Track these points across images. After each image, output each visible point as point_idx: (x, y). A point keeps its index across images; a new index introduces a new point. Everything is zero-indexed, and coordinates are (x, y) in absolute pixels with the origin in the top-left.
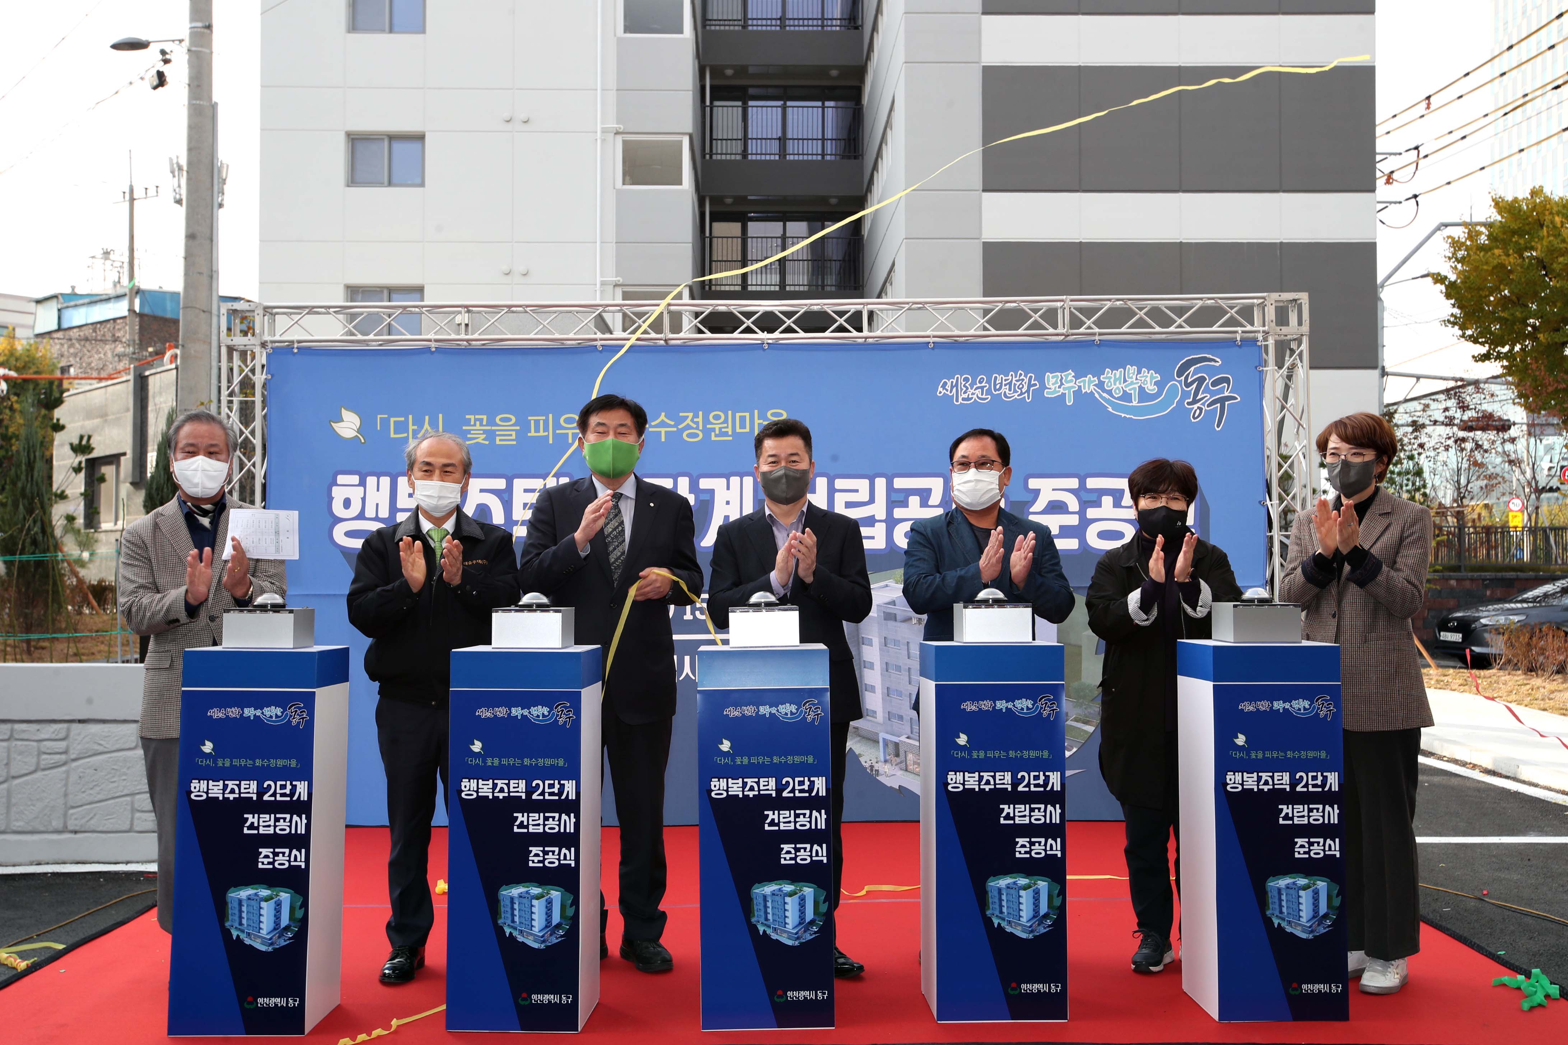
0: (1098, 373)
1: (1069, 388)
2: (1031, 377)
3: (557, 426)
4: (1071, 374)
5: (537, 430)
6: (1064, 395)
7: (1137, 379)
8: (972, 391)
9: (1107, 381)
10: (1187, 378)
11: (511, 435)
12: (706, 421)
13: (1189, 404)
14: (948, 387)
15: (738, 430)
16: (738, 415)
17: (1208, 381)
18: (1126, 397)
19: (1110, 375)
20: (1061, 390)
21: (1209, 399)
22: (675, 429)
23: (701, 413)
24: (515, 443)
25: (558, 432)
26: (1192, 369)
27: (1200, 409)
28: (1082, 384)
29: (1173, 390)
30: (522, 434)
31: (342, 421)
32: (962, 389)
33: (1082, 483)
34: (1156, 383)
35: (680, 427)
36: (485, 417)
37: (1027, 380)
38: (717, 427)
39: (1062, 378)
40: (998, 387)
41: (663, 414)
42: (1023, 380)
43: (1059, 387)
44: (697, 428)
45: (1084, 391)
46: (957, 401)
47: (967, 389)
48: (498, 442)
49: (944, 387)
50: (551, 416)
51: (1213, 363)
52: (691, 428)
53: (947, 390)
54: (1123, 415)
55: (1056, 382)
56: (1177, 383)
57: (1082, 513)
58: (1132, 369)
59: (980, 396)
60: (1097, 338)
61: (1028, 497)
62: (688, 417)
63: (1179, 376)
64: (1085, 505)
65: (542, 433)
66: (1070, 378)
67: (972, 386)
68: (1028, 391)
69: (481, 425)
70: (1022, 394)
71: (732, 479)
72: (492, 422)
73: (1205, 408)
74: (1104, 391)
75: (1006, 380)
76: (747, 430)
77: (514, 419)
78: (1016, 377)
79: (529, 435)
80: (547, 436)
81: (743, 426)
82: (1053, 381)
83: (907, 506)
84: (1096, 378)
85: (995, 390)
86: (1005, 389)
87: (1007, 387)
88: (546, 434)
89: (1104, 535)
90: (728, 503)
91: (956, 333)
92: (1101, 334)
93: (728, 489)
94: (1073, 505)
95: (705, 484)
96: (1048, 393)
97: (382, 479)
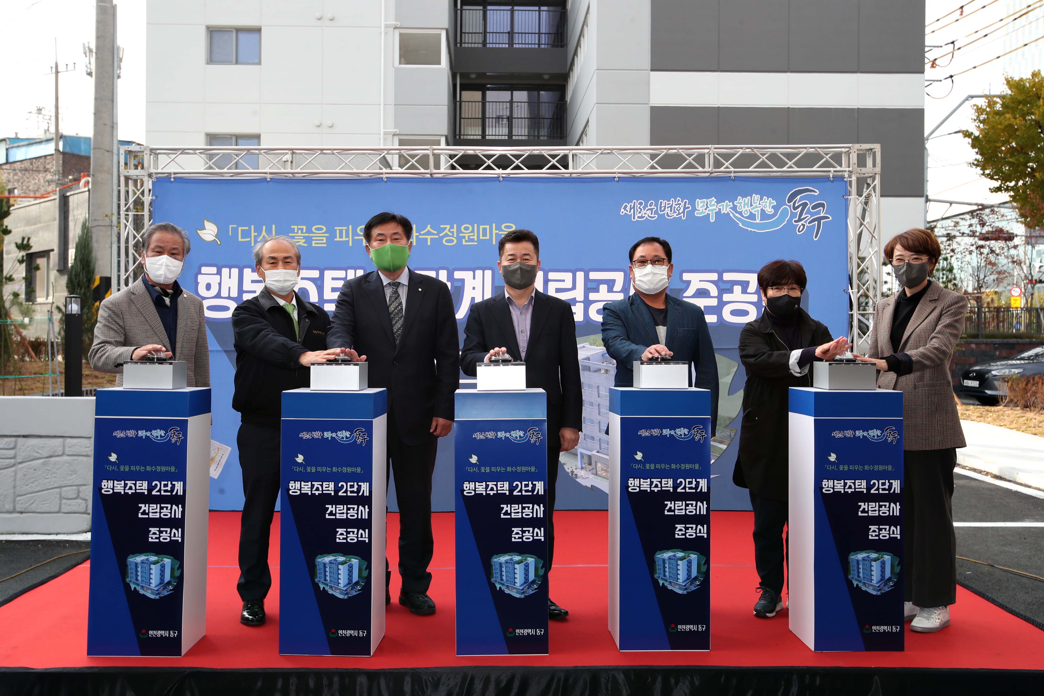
0: (733, 200)
1: (712, 210)
2: (686, 202)
3: (355, 233)
4: (713, 200)
5: (341, 236)
6: (708, 215)
7: (759, 204)
8: (645, 212)
9: (739, 205)
10: (794, 204)
11: (323, 240)
12: (459, 231)
13: (795, 221)
14: (628, 209)
15: (481, 238)
16: (481, 227)
17: (810, 206)
18: (752, 216)
19: (741, 201)
20: (707, 212)
21: (809, 218)
22: (437, 237)
23: (455, 225)
24: (325, 245)
25: (355, 238)
26: (799, 197)
27: (804, 225)
28: (721, 207)
29: (785, 211)
30: (330, 239)
31: (204, 229)
32: (637, 210)
33: (720, 277)
34: (773, 207)
35: (441, 235)
36: (304, 227)
37: (683, 204)
38: (467, 235)
39: (707, 203)
40: (662, 209)
41: (429, 226)
42: (680, 204)
43: (706, 209)
44: (453, 236)
45: (722, 212)
46: (634, 218)
47: (641, 210)
48: (314, 245)
49: (625, 208)
50: (350, 227)
51: (813, 193)
52: (448, 236)
53: (627, 211)
54: (750, 229)
55: (703, 206)
56: (788, 207)
57: (720, 297)
58: (756, 197)
59: (650, 215)
60: (732, 175)
61: (683, 286)
62: (446, 228)
63: (789, 202)
64: (722, 291)
65: (344, 239)
66: (713, 203)
67: (644, 208)
68: (683, 212)
69: (302, 233)
70: (679, 214)
71: (477, 272)
72: (309, 231)
73: (807, 225)
74: (737, 212)
75: (668, 204)
76: (488, 237)
77: (325, 229)
78: (675, 202)
79: (335, 240)
80: (348, 241)
81: (485, 235)
82: (701, 205)
83: (598, 292)
84: (731, 203)
85: (661, 211)
86: (668, 210)
87: (669, 209)
88: (347, 239)
89: (735, 313)
90: (474, 288)
91: (634, 170)
92: (735, 172)
93: (474, 278)
94: (714, 292)
95: (458, 275)
96: (698, 213)
97: (233, 270)
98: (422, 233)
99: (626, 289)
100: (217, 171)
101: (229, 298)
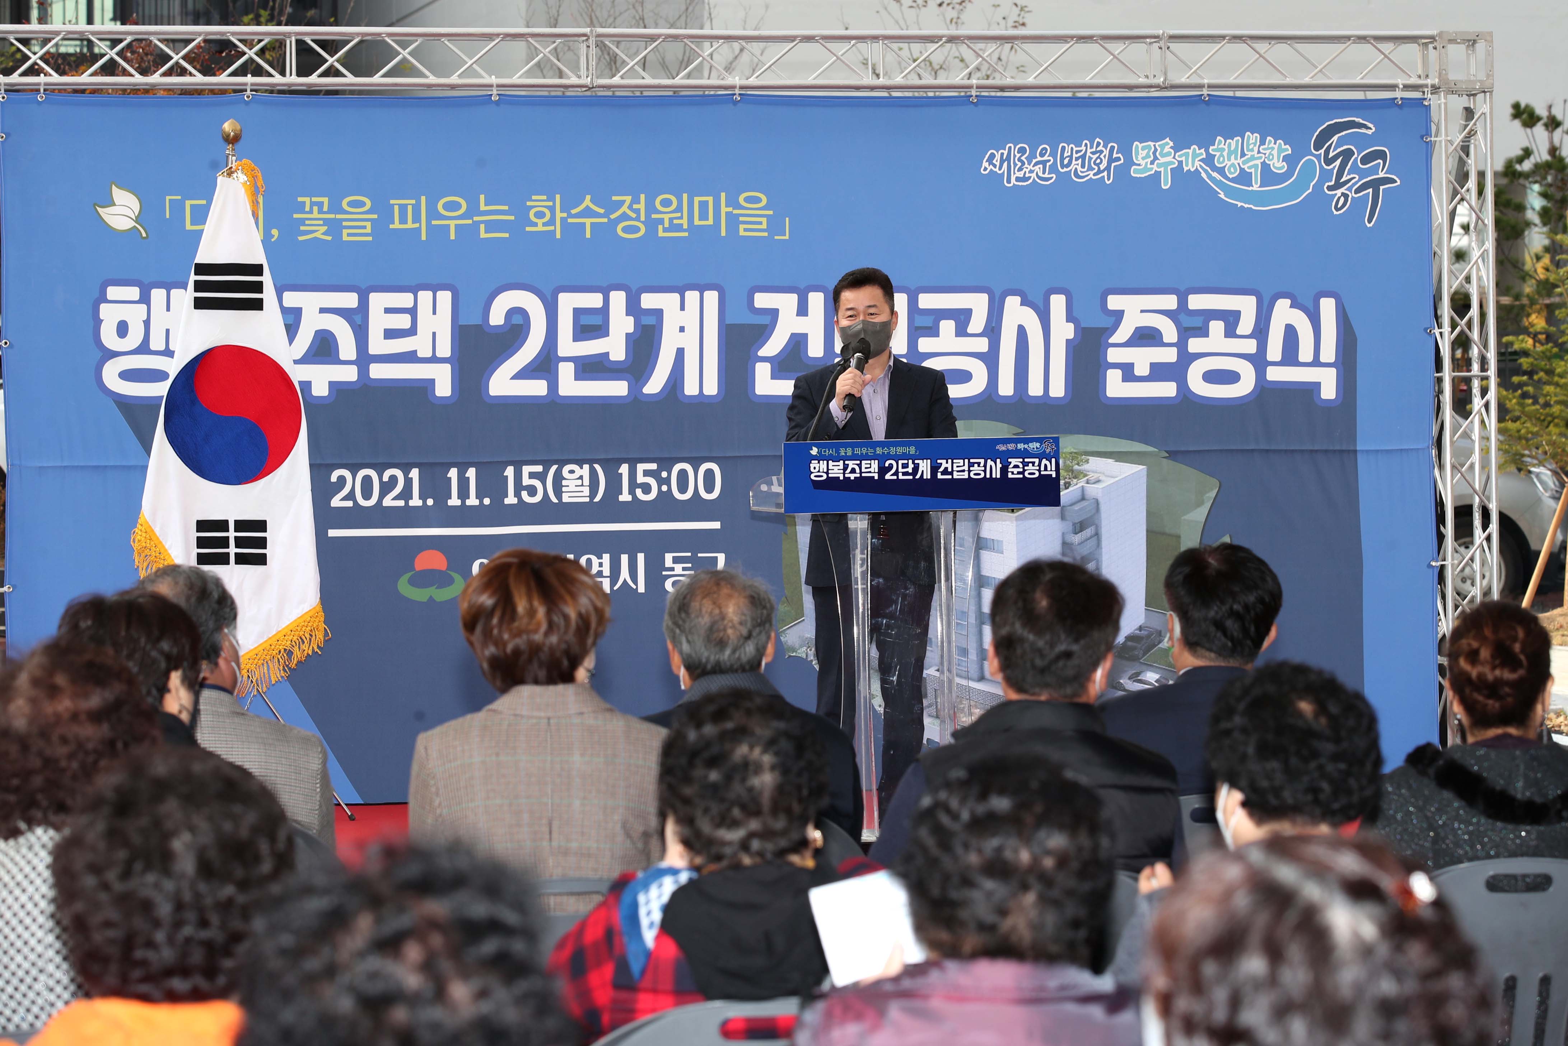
0: (1206, 143)
1: (1165, 165)
2: (1112, 148)
3: (433, 213)
4: (1168, 143)
5: (403, 220)
6: (1158, 174)
7: (1259, 152)
8: (1030, 167)
9: (1218, 154)
10: (1327, 152)
11: (364, 227)
12: (651, 208)
13: (1329, 188)
14: (997, 161)
15: (697, 222)
16: (697, 200)
17: (1357, 156)
18: (1244, 177)
19: (1222, 146)
20: (1155, 167)
21: (1357, 180)
22: (605, 220)
23: (643, 197)
24: (370, 239)
25: (434, 222)
26: (1335, 138)
27: (1346, 196)
28: (1183, 159)
29: (1309, 167)
30: (380, 227)
31: (112, 203)
32: (1015, 165)
33: (1183, 302)
34: (1285, 159)
35: (613, 216)
36: (325, 200)
37: (1106, 152)
38: (666, 217)
39: (1156, 150)
40: (1066, 161)
41: (588, 197)
42: (1102, 152)
43: (1152, 163)
44: (638, 219)
45: (1186, 169)
46: (1009, 181)
47: (1023, 163)
48: (345, 238)
49: (990, 160)
50: (423, 198)
51: (1363, 131)
52: (628, 218)
53: (995, 166)
54: (1240, 204)
55: (1147, 156)
56: (1315, 157)
57: (1181, 345)
58: (1253, 138)
59: (1041, 174)
60: (1205, 92)
61: (1105, 322)
62: (624, 201)
63: (1316, 149)
64: (1186, 333)
65: (410, 225)
66: (1167, 149)
67: (1030, 160)
68: (1108, 168)
69: (320, 211)
70: (1099, 172)
71: (689, 294)
72: (336, 208)
73: (1352, 195)
74: (1214, 169)
75: (1077, 152)
76: (710, 222)
77: (368, 204)
78: (1091, 147)
79: (391, 226)
80: (419, 230)
81: (704, 216)
82: (1143, 153)
83: (937, 335)
84: (1202, 151)
85: (1063, 166)
86: (1076, 165)
87: (1080, 161)
88: (417, 225)
89: (1212, 377)
90: (682, 329)
91: (1009, 81)
92: (1210, 86)
93: (682, 308)
94: (1170, 333)
95: (649, 301)
96: (1135, 171)
97: (174, 292)
98: (574, 212)
99: (993, 329)
100: (138, 79)
101: (168, 353)
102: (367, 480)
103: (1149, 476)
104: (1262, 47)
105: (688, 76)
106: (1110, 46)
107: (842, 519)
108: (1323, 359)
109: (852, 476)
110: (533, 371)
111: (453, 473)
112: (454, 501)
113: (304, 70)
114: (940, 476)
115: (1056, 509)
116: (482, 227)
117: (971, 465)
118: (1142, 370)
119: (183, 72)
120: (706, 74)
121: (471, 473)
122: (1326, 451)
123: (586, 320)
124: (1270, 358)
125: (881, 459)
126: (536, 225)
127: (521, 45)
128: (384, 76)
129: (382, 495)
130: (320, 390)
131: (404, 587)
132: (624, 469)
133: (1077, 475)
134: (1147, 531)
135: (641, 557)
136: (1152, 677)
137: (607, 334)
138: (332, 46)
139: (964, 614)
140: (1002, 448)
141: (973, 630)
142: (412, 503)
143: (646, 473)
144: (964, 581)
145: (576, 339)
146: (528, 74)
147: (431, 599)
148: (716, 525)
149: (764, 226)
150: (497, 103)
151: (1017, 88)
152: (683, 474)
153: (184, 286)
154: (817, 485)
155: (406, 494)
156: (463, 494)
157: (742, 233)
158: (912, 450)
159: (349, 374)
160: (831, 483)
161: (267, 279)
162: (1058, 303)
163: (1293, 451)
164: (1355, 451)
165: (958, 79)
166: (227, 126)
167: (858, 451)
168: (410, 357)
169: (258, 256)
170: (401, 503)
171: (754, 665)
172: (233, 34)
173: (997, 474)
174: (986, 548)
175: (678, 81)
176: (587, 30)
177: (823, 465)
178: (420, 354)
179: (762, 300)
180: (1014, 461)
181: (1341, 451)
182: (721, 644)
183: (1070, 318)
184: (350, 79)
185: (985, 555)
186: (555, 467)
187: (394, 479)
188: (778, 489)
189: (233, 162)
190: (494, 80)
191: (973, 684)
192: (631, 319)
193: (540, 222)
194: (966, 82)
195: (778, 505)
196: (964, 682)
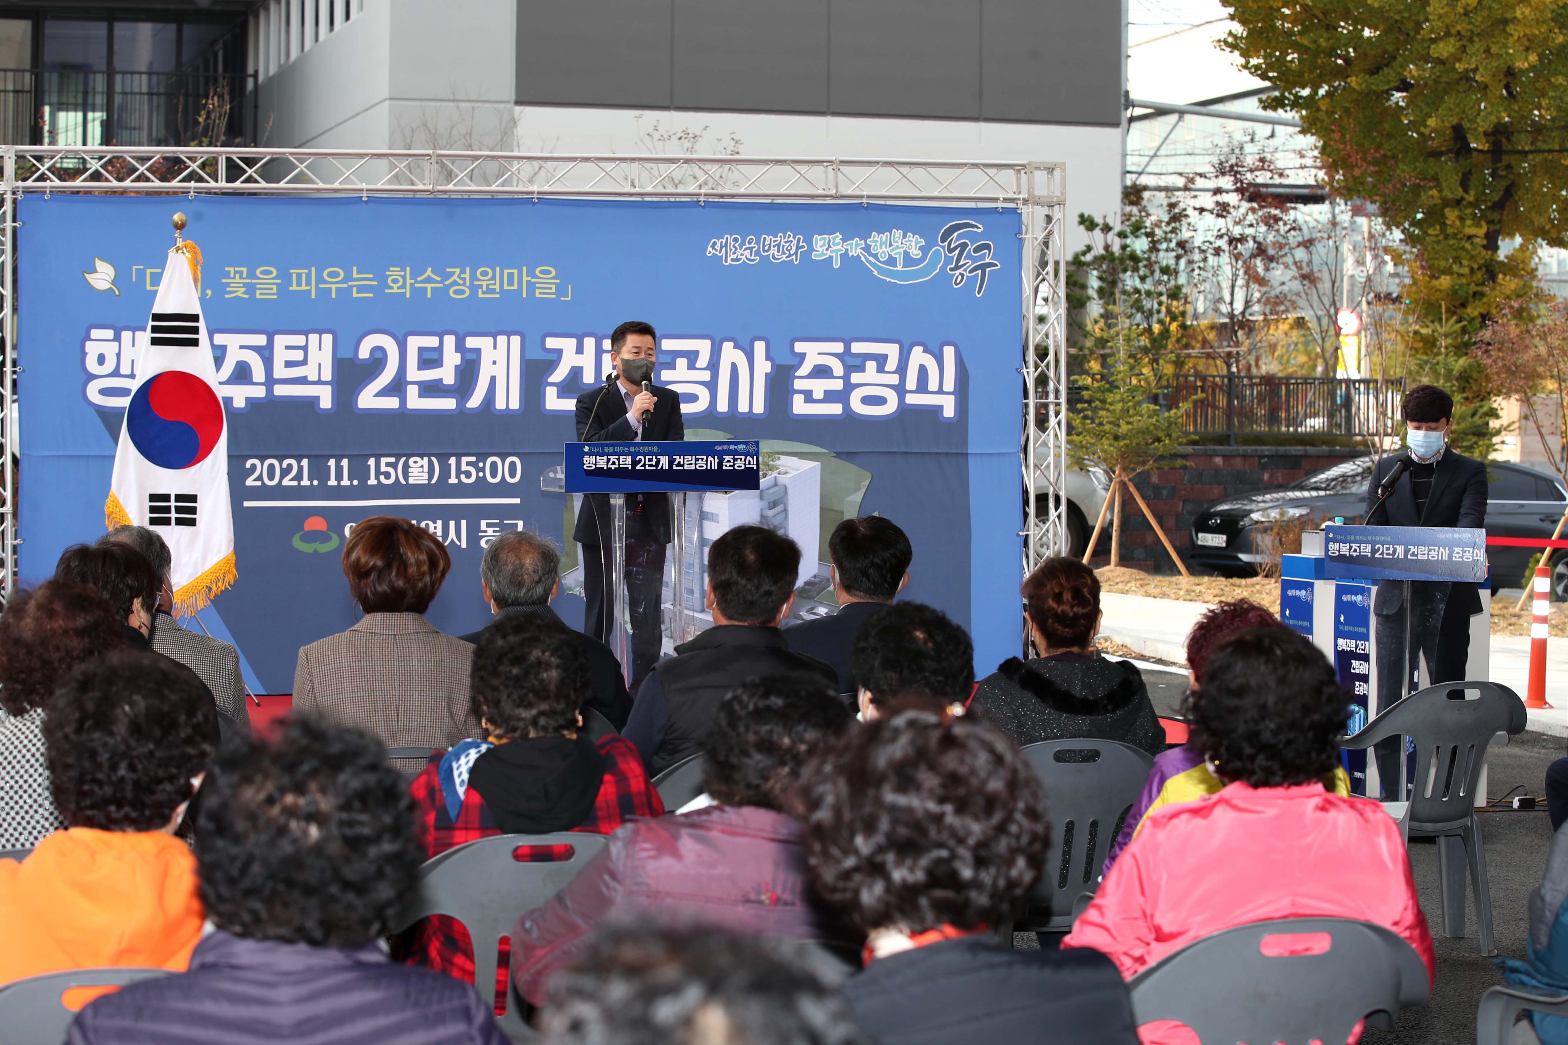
0: (865, 237)
1: (836, 251)
2: (799, 239)
3: (320, 280)
4: (838, 236)
5: (299, 284)
6: (831, 257)
7: (902, 243)
8: (741, 252)
9: (873, 244)
10: (950, 244)
11: (272, 289)
12: (473, 277)
13: (951, 269)
14: (718, 247)
15: (506, 287)
16: (506, 272)
17: (971, 248)
18: (892, 261)
19: (876, 238)
20: (829, 253)
21: (970, 265)
22: (441, 285)
23: (468, 269)
24: (276, 297)
25: (321, 286)
26: (955, 234)
27: (962, 275)
28: (849, 247)
29: (937, 255)
30: (283, 289)
31: (95, 271)
32: (731, 250)
33: (847, 348)
34: (920, 248)
35: (447, 283)
36: (245, 270)
37: (795, 242)
38: (484, 284)
39: (830, 241)
40: (766, 248)
41: (429, 269)
42: (791, 241)
43: (827, 250)
44: (464, 285)
45: (850, 254)
46: (726, 261)
47: (736, 249)
48: (258, 296)
49: (713, 247)
50: (313, 269)
51: (975, 230)
52: (457, 284)
53: (716, 250)
54: (888, 280)
55: (824, 245)
56: (941, 248)
57: (846, 378)
58: (897, 233)
59: (748, 257)
60: (865, 201)
61: (794, 361)
62: (455, 272)
63: (942, 242)
64: (849, 369)
65: (304, 287)
66: (837, 240)
67: (741, 246)
68: (796, 253)
69: (241, 278)
70: (790, 255)
71: (499, 338)
72: (252, 275)
73: (966, 274)
74: (870, 254)
75: (774, 241)
76: (515, 287)
77: (275, 272)
78: (784, 238)
79: (291, 288)
80: (310, 291)
81: (511, 283)
82: (820, 243)
83: (674, 368)
84: (862, 242)
85: (764, 251)
86: (774, 250)
87: (776, 248)
88: (309, 288)
89: (867, 400)
90: (494, 363)
91: (727, 191)
92: (868, 197)
93: (495, 348)
94: (838, 368)
95: (471, 342)
96: (816, 256)
97: (138, 333)
98: (419, 279)
99: (714, 365)
100: (115, 183)
101: (132, 376)
102: (271, 468)
103: (823, 469)
104: (905, 170)
105: (503, 184)
106: (799, 167)
107: (607, 497)
108: (945, 389)
109: (613, 467)
110: (390, 390)
111: (332, 463)
112: (333, 482)
113: (230, 179)
114: (675, 468)
115: (756, 492)
116: (355, 289)
117: (697, 460)
118: (818, 395)
119: (148, 180)
120: (515, 183)
121: (345, 462)
122: (947, 454)
123: (427, 356)
124: (908, 388)
125: (634, 455)
126: (392, 288)
127: (384, 162)
128: (288, 183)
129: (282, 477)
130: (239, 403)
131: (297, 543)
132: (453, 461)
133: (772, 468)
134: (821, 508)
135: (464, 523)
136: (822, 611)
137: (441, 365)
138: (250, 162)
139: (691, 566)
140: (719, 448)
141: (697, 577)
142: (302, 483)
143: (468, 464)
144: (691, 542)
145: (420, 368)
146: (389, 182)
147: (315, 551)
148: (517, 501)
149: (553, 291)
150: (366, 202)
151: (733, 196)
152: (494, 465)
153: (144, 329)
154: (588, 473)
155: (299, 477)
156: (339, 477)
157: (538, 295)
158: (656, 449)
159: (260, 392)
160: (598, 472)
161: (202, 324)
162: (760, 347)
163: (923, 453)
164: (967, 454)
165: (692, 189)
166: (177, 217)
167: (617, 449)
168: (303, 381)
169: (196, 309)
170: (295, 483)
171: (543, 600)
172: (182, 152)
173: (715, 466)
174: (707, 519)
175: (493, 188)
176: (431, 152)
177: (593, 459)
178: (309, 379)
179: (552, 343)
180: (727, 458)
181: (957, 454)
182: (520, 585)
183: (768, 358)
184: (263, 184)
185: (706, 524)
186: (403, 459)
187: (290, 466)
188: (561, 475)
189: (180, 243)
190: (364, 186)
191: (696, 615)
192: (459, 355)
193: (395, 286)
194: (697, 191)
195: (561, 487)
196: (690, 613)
